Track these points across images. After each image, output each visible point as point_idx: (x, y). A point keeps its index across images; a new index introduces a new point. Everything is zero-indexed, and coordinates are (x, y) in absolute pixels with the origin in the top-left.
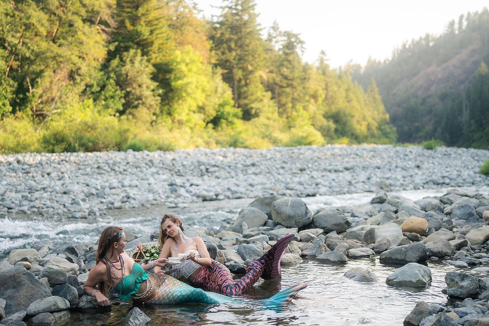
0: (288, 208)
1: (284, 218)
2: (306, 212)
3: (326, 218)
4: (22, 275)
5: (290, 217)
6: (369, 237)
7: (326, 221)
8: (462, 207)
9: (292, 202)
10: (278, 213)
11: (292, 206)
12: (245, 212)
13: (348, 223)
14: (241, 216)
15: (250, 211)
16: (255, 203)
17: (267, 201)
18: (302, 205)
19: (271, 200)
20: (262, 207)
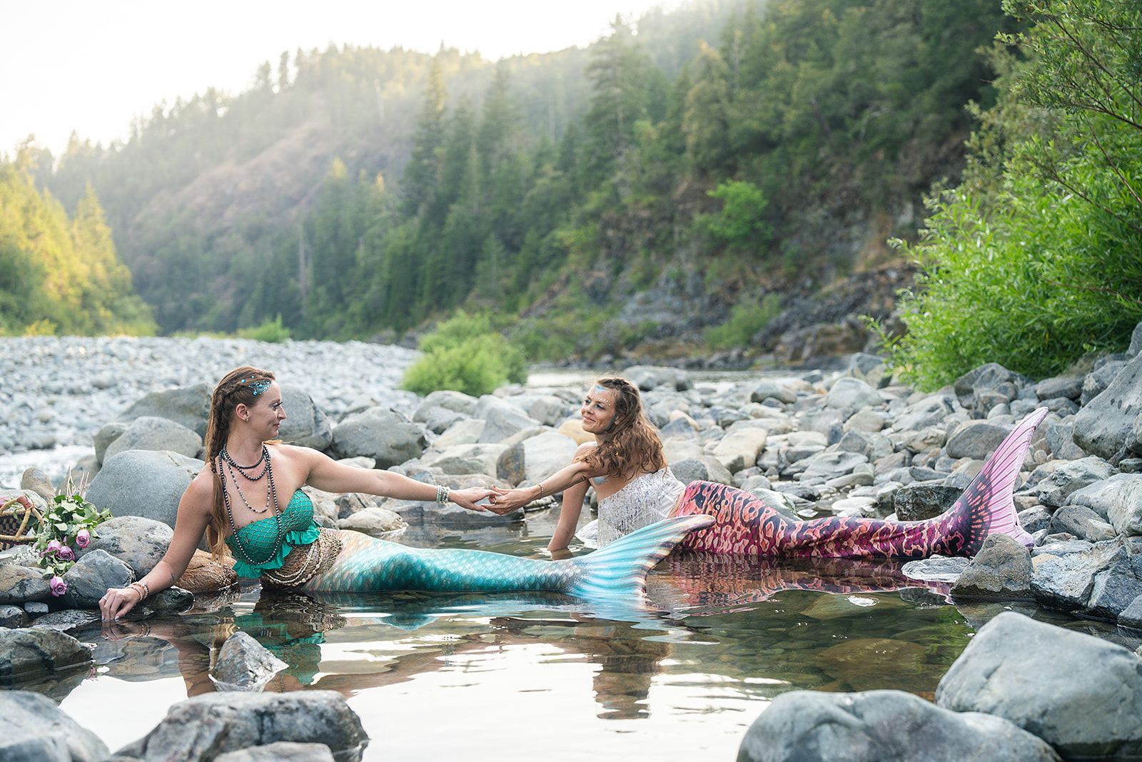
2: (315, 418)
3: (368, 432)
6: (512, 466)
7: (372, 440)
12: (138, 430)
13: (423, 443)
14: (128, 441)
15: (149, 424)
16: (140, 408)
17: (184, 400)
18: (304, 402)
19: (197, 398)
20: (168, 417)
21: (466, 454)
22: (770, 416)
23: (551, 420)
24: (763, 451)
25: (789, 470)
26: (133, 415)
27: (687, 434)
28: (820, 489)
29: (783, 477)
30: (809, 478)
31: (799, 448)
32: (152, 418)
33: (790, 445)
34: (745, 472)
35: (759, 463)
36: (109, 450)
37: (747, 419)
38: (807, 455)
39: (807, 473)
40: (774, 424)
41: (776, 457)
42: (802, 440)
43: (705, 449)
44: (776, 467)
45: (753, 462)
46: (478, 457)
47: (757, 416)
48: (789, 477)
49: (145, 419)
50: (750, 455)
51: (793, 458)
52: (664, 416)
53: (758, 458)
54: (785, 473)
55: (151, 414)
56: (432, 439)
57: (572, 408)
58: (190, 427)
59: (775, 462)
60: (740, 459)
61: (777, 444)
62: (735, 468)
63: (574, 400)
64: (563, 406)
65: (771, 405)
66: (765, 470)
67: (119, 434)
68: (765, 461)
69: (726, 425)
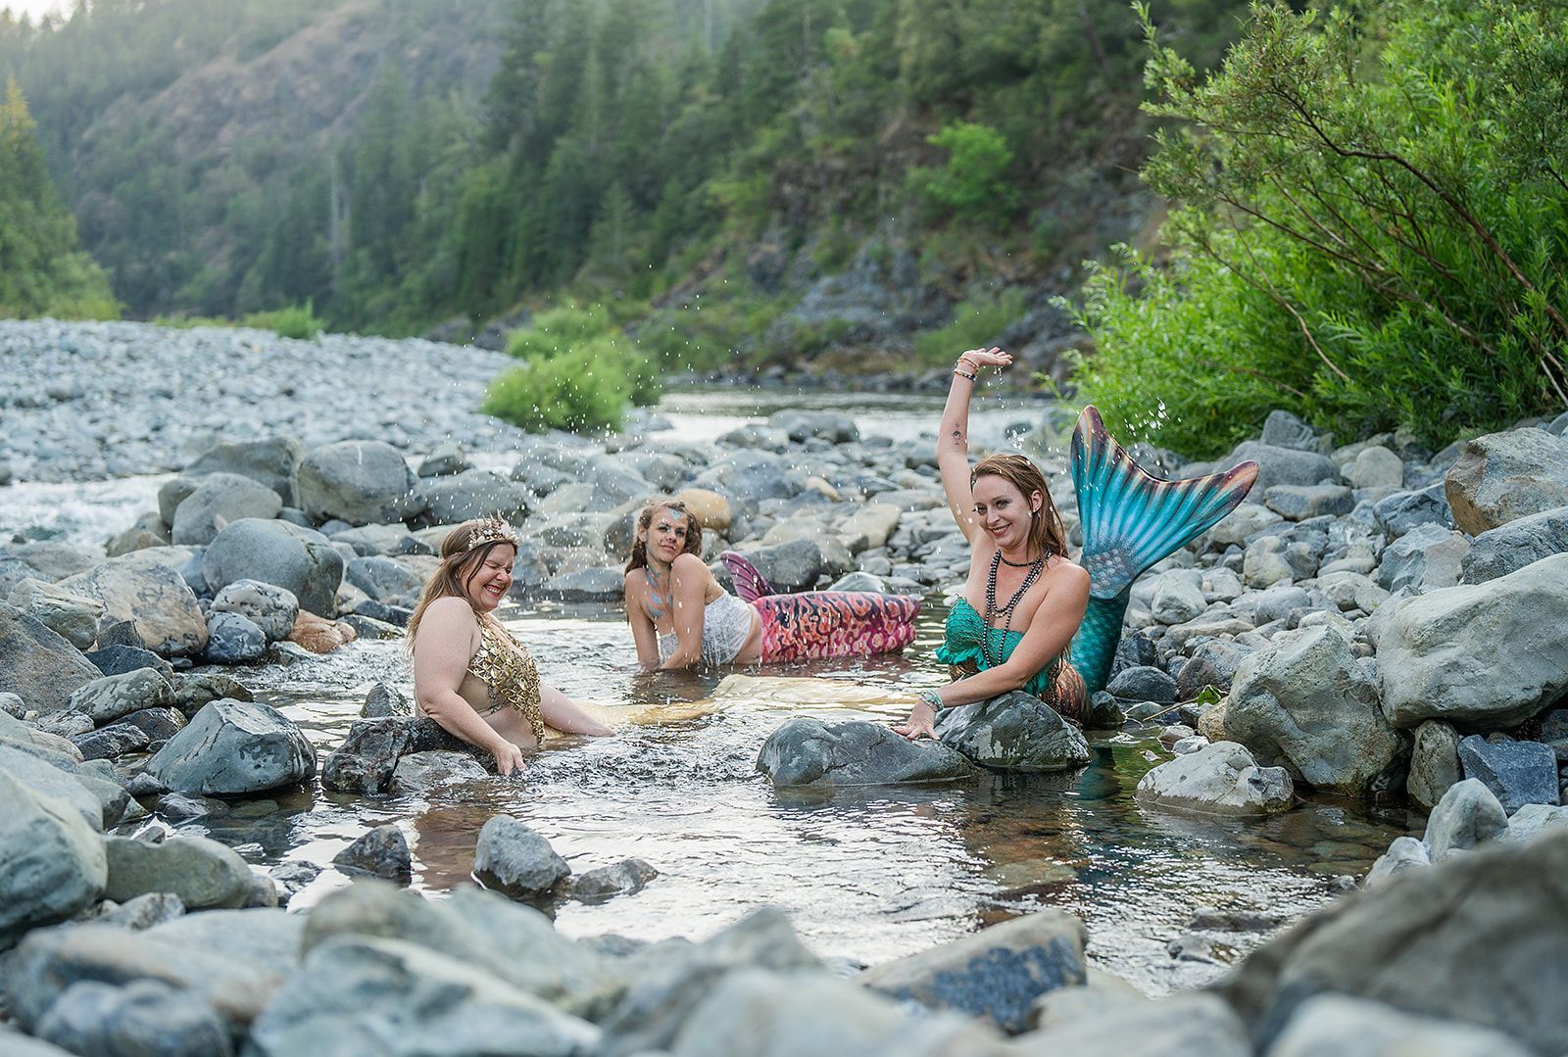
0: (359, 470)
1: (348, 498)
2: (408, 480)
4: (10, 622)
5: (368, 496)
8: (754, 469)
9: (366, 453)
10: (328, 486)
11: (371, 465)
12: (212, 488)
13: (526, 513)
14: (202, 500)
15: (225, 482)
16: (208, 462)
17: (260, 455)
18: (396, 462)
19: (275, 453)
20: (242, 472)
21: (571, 525)
22: (922, 487)
23: (671, 484)
24: (895, 529)
25: (920, 552)
26: (200, 469)
27: (821, 506)
28: (941, 573)
29: (912, 559)
30: (935, 561)
31: (935, 528)
32: (228, 475)
33: (929, 524)
34: (870, 553)
35: (891, 542)
36: (180, 509)
37: (894, 489)
38: (941, 535)
39: (933, 556)
40: (921, 497)
41: (908, 536)
42: (942, 517)
43: (833, 526)
44: (907, 547)
45: (882, 542)
46: (586, 528)
47: (908, 486)
48: (919, 560)
49: (220, 475)
50: (878, 533)
51: (928, 538)
52: (800, 483)
53: (889, 538)
54: (916, 554)
55: (222, 469)
56: (536, 504)
57: (695, 470)
58: (267, 485)
59: (907, 543)
60: (865, 539)
61: (915, 521)
62: (859, 548)
63: (698, 460)
64: (684, 467)
65: (924, 474)
66: (895, 550)
67: (189, 491)
68: (896, 541)
69: (869, 496)
